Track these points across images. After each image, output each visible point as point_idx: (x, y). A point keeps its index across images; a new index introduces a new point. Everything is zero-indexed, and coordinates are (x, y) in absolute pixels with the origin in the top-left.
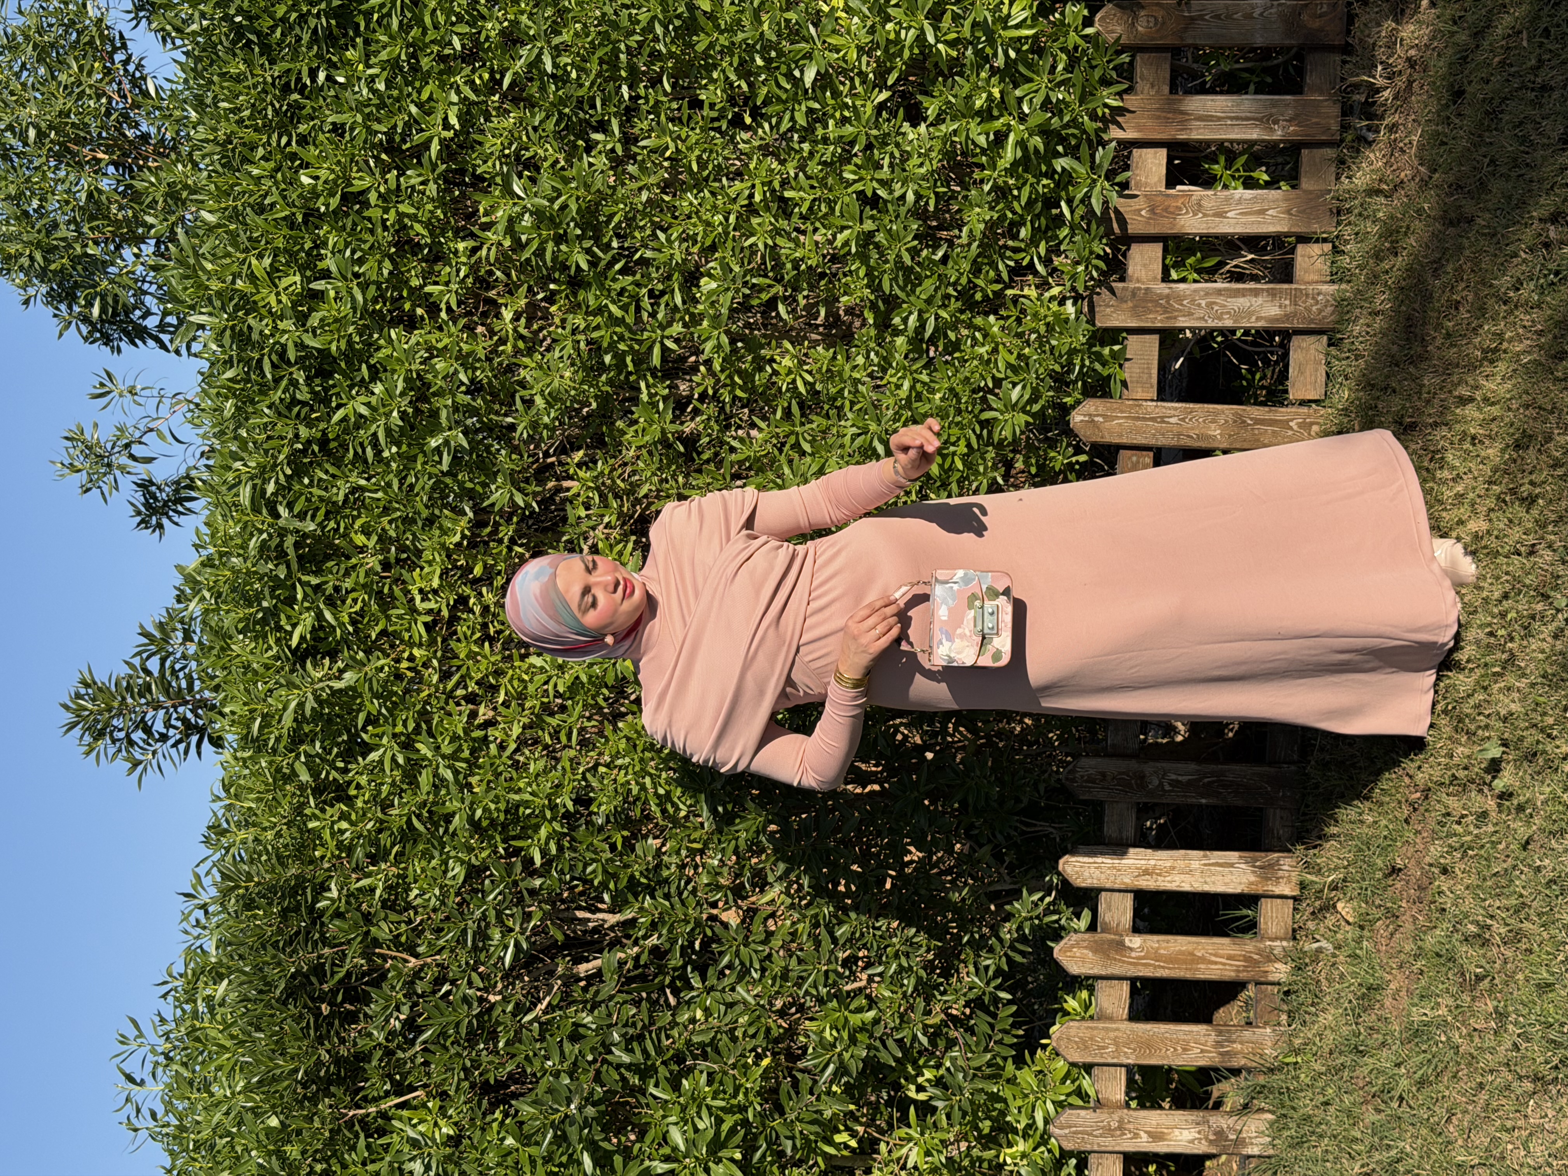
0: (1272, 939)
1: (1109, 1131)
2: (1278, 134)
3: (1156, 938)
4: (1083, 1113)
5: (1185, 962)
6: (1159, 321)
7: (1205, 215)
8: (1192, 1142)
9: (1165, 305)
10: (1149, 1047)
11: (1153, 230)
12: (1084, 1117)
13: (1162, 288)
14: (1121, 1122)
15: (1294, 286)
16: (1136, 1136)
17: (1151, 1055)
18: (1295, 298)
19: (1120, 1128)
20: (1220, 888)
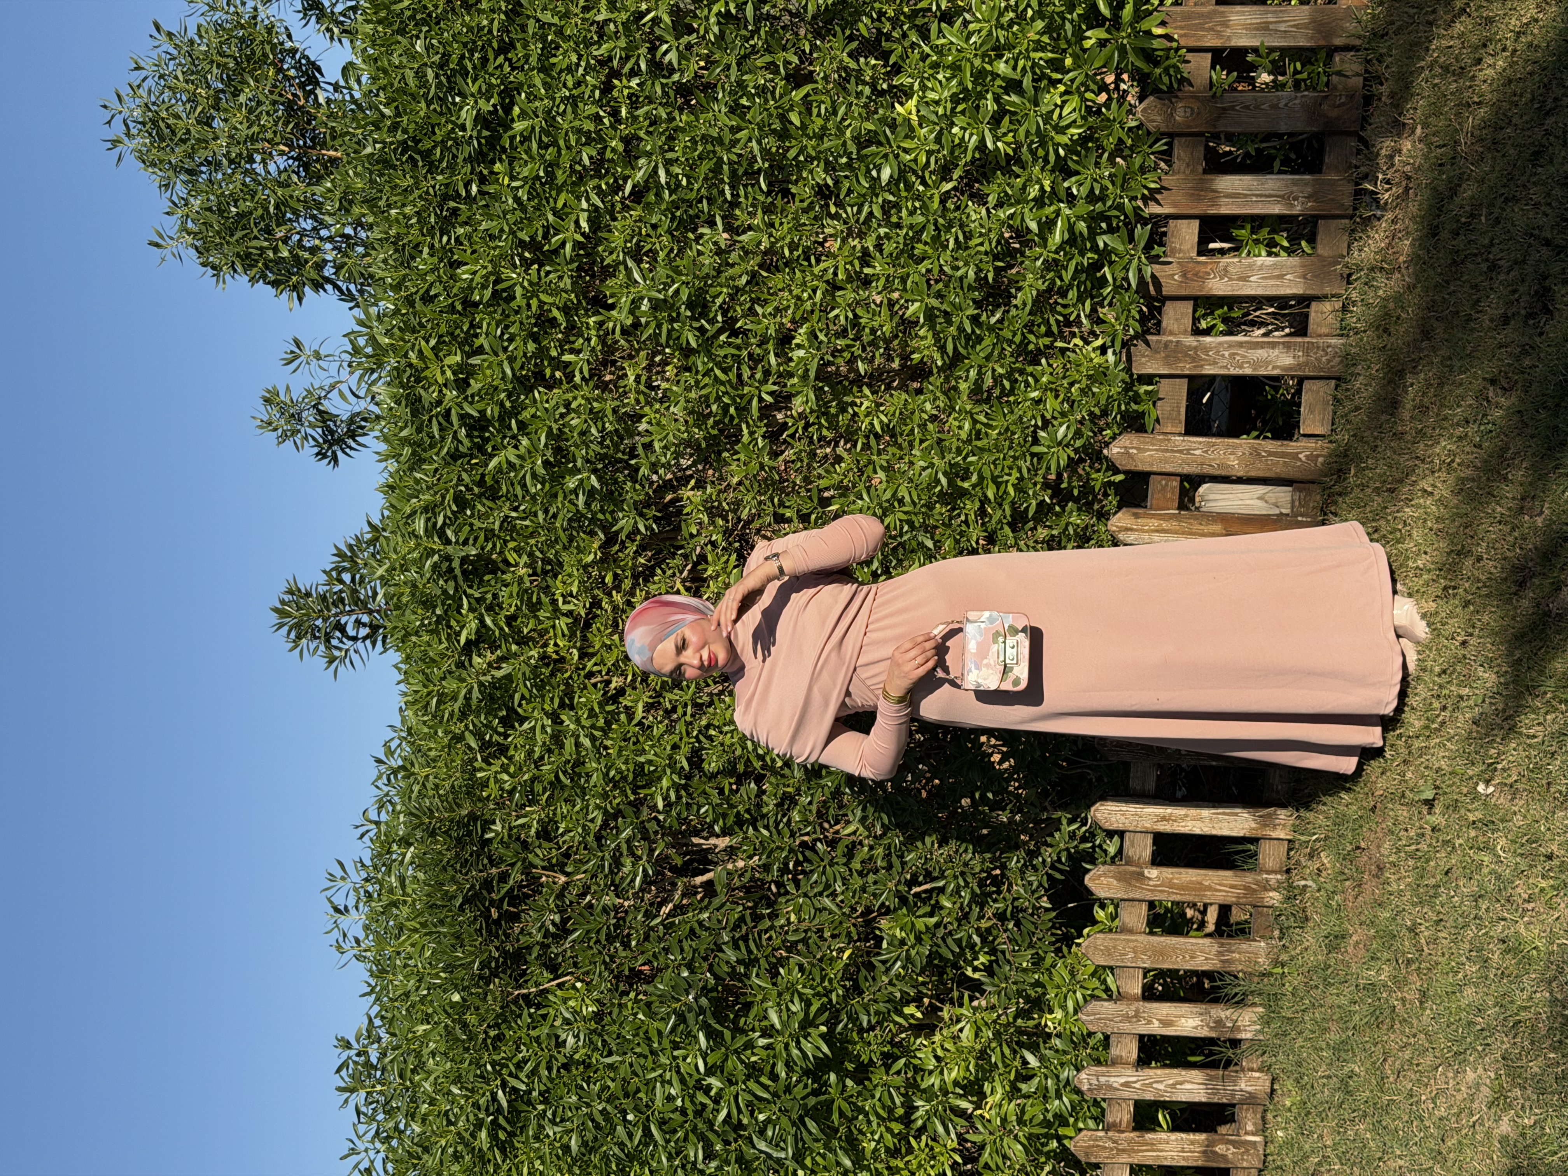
0: (1269, 872)
1: (1127, 1018)
2: (1297, 209)
3: (1170, 870)
4: (1106, 1004)
5: (1194, 889)
6: (1187, 368)
7: (1230, 279)
8: (1196, 1028)
9: (1193, 355)
10: (1162, 954)
11: (1184, 293)
12: (1107, 1007)
13: (1191, 340)
14: (1137, 1011)
15: (1307, 340)
16: (1149, 1022)
17: (1163, 961)
18: (1308, 349)
19: (1136, 1016)
20: (1226, 832)
